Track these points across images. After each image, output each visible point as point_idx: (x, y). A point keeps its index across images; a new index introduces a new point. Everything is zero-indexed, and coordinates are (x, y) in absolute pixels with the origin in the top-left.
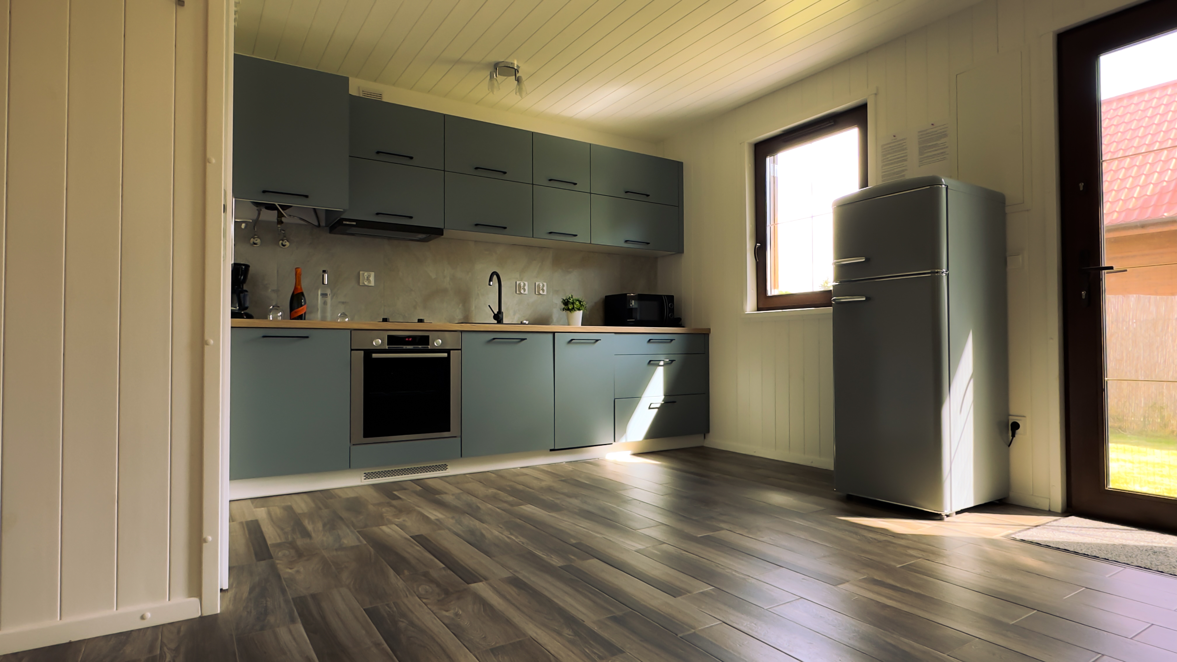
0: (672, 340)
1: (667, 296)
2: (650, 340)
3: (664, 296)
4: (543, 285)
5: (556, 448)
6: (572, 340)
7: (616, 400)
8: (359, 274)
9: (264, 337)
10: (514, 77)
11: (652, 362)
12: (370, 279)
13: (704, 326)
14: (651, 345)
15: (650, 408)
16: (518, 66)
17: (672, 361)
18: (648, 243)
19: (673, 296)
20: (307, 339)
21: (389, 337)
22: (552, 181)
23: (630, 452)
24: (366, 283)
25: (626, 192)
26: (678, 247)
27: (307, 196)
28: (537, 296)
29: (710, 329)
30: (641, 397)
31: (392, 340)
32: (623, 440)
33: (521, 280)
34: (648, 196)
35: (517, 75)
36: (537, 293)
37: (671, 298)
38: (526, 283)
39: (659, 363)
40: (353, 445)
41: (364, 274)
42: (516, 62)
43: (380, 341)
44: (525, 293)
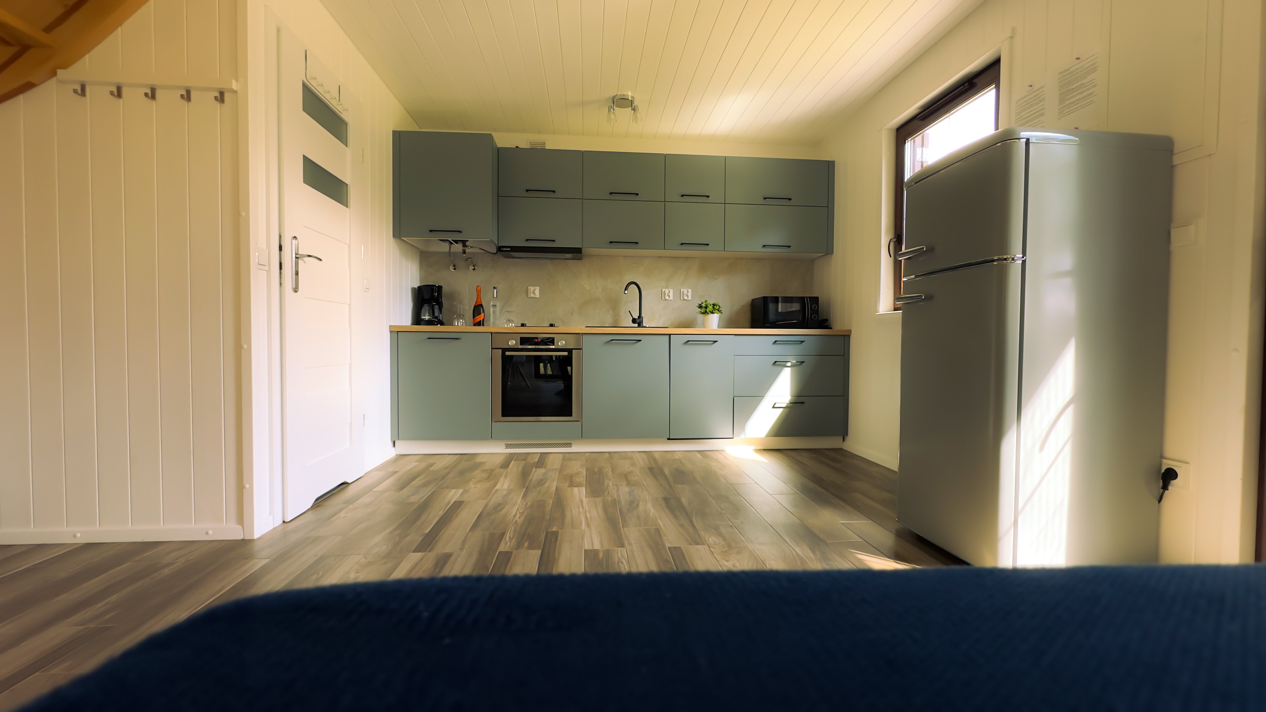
0: (802, 342)
1: (809, 297)
2: (776, 341)
3: (807, 297)
4: (688, 292)
5: (671, 438)
6: (688, 341)
7: (735, 398)
8: (528, 288)
9: (429, 338)
10: (631, 108)
11: (777, 363)
12: (536, 292)
13: (846, 328)
14: (775, 346)
15: (774, 407)
16: (633, 97)
17: (802, 362)
18: (789, 247)
19: (818, 298)
20: (457, 341)
21: (521, 338)
22: (684, 197)
23: (753, 447)
24: (532, 296)
25: (765, 198)
26: (828, 250)
27: (460, 232)
28: (682, 301)
29: (851, 330)
30: (763, 396)
31: (524, 341)
32: (742, 436)
33: (667, 288)
34: (790, 199)
35: (633, 106)
36: (681, 299)
37: (815, 300)
38: (671, 291)
39: (786, 364)
40: (496, 422)
41: (530, 288)
42: (630, 94)
43: (514, 342)
44: (670, 299)
